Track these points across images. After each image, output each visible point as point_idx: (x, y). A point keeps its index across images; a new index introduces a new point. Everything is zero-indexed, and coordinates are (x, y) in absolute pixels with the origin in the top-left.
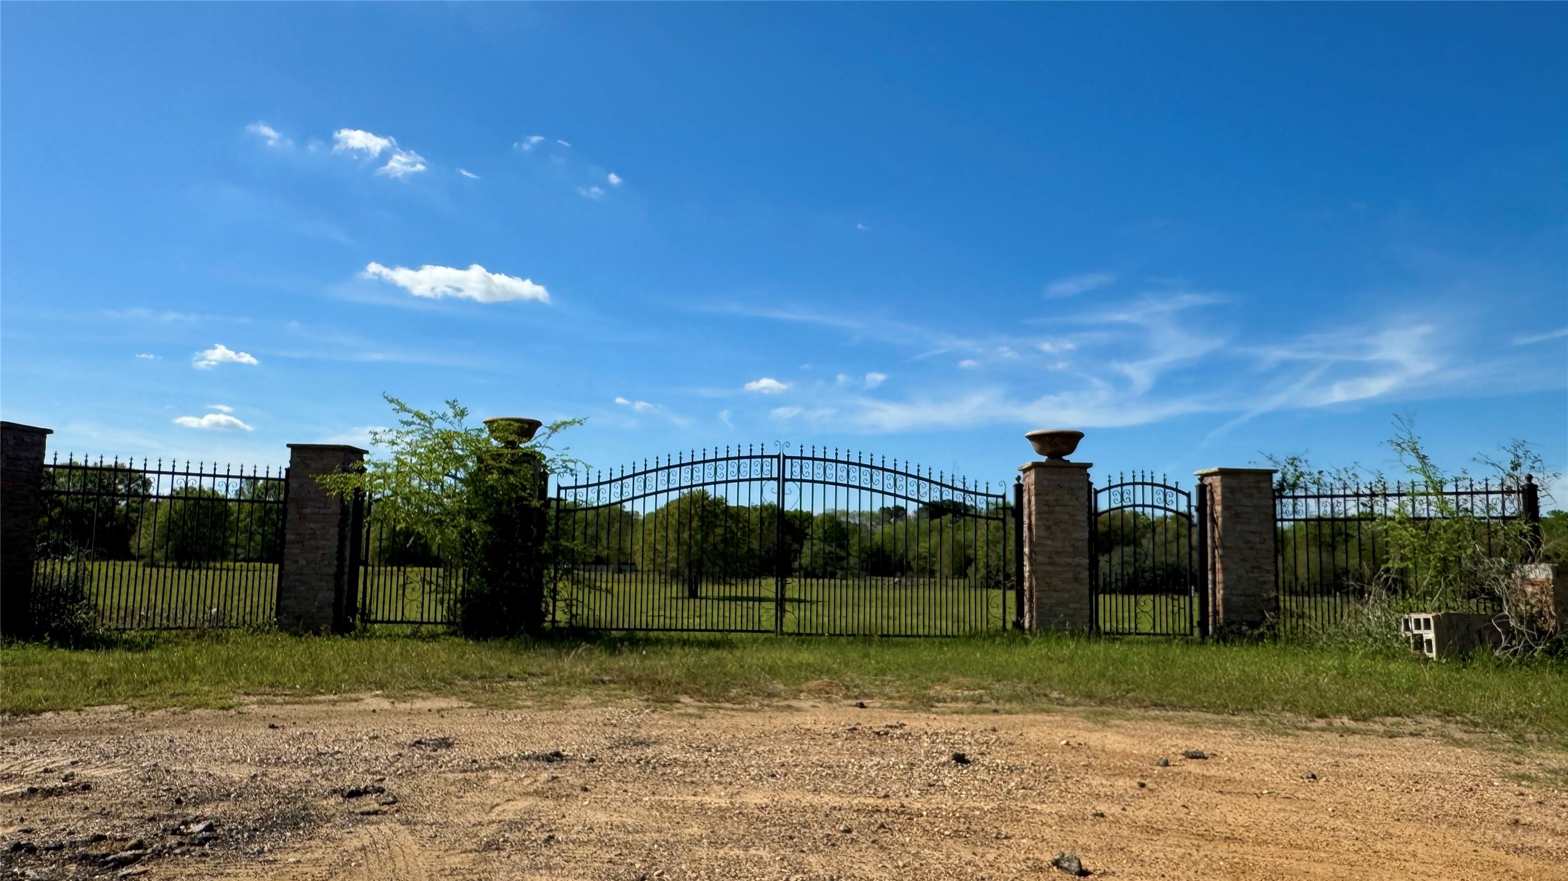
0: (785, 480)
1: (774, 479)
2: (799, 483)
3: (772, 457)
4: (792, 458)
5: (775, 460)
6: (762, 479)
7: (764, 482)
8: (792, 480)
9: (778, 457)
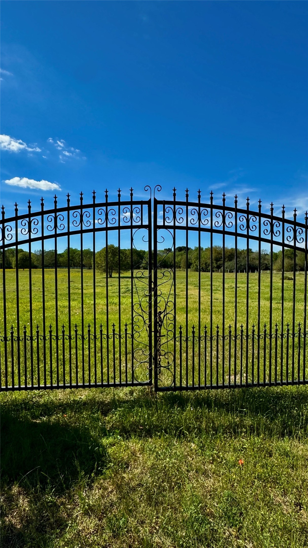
0: (157, 227)
1: (145, 227)
2: (172, 231)
3: (142, 203)
4: (164, 203)
5: (145, 207)
6: (132, 227)
7: (134, 230)
8: (164, 227)
9: (149, 203)
